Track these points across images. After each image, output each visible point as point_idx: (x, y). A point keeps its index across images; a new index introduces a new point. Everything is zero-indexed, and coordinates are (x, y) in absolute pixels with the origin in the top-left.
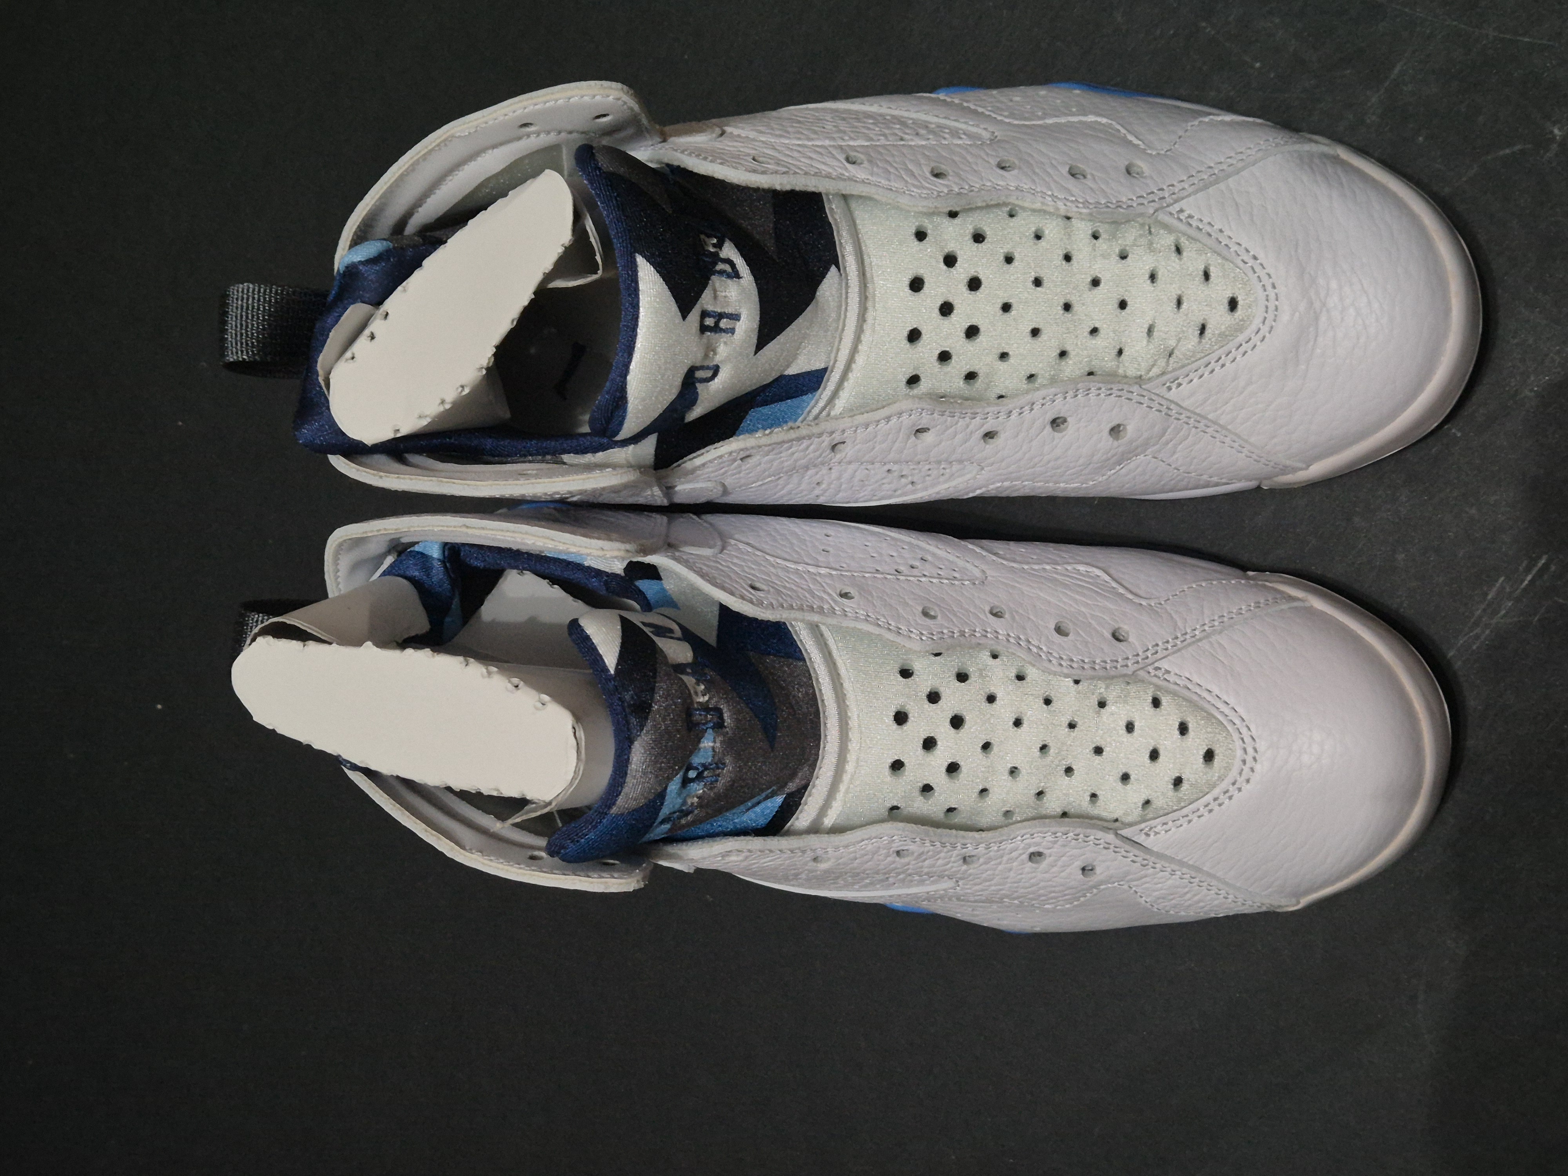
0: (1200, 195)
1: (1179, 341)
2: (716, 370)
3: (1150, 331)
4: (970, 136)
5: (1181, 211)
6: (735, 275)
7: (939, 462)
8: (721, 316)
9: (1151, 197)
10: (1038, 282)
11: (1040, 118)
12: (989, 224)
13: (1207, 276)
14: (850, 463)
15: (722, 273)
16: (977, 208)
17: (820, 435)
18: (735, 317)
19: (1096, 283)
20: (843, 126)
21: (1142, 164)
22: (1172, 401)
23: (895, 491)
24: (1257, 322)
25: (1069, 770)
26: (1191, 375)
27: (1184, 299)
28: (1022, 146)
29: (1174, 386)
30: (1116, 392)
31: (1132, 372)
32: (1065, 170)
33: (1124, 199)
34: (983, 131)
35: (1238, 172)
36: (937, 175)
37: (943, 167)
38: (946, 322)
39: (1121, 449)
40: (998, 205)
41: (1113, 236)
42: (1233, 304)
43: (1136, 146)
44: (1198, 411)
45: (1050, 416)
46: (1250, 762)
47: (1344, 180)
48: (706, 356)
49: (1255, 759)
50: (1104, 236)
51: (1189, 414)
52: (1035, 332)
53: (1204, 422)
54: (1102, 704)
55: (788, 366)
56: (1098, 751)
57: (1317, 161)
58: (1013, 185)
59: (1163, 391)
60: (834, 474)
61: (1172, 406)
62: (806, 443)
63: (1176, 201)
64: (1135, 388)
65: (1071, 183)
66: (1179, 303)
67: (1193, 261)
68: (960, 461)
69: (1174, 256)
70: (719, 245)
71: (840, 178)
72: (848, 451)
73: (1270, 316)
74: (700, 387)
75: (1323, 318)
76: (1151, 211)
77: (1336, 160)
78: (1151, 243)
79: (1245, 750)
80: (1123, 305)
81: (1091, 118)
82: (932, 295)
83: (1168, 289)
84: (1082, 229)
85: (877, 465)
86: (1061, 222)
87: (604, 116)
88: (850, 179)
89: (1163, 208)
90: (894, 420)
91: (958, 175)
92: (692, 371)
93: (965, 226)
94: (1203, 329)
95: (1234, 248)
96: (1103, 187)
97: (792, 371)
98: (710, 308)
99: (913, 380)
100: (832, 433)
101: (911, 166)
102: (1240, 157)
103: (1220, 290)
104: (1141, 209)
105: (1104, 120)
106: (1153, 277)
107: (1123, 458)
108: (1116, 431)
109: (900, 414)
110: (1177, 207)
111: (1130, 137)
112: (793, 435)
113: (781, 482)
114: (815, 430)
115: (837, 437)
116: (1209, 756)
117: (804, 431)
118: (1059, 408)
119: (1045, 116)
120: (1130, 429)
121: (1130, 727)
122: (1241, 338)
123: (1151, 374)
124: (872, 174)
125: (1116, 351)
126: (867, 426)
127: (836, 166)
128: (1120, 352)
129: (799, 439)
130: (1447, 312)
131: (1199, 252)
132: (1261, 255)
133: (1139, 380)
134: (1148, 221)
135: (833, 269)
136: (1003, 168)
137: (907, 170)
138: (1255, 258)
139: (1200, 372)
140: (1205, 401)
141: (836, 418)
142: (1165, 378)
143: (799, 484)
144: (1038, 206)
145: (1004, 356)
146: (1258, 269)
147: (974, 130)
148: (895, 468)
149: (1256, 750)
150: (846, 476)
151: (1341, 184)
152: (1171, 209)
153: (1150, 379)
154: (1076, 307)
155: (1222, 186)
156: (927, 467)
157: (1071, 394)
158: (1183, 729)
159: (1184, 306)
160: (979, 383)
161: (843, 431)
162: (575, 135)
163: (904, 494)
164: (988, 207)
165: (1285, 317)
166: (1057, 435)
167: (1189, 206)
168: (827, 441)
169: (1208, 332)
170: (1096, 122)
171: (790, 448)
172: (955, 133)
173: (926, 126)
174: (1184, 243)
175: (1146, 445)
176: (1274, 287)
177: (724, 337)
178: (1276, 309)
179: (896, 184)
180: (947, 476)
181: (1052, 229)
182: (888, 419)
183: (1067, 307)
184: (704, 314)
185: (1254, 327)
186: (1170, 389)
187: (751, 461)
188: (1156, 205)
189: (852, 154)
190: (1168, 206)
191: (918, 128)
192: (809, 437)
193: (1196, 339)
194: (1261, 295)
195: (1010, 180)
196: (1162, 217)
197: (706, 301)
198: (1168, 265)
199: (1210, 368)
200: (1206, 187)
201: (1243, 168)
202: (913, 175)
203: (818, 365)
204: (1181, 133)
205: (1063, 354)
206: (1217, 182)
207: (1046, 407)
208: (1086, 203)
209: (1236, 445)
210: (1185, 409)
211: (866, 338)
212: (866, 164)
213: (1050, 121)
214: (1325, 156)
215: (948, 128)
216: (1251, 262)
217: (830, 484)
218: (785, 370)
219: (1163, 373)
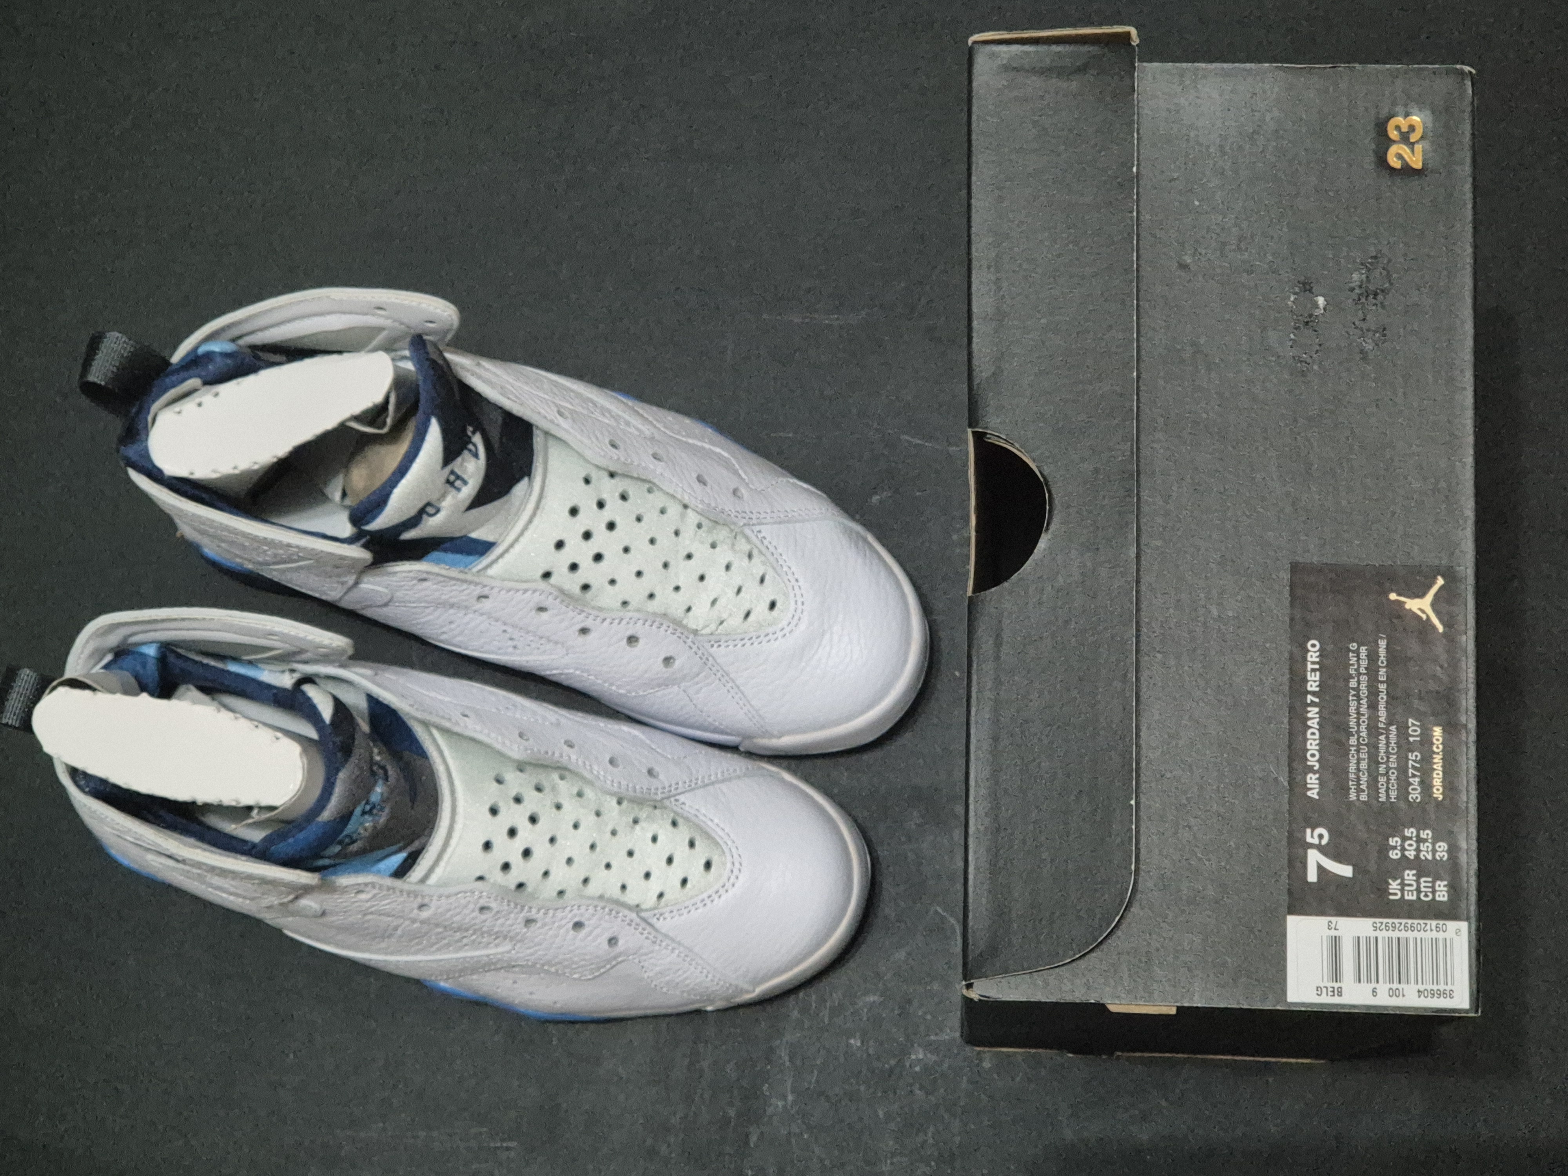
0: (775, 526)
1: (730, 615)
2: (438, 511)
3: (714, 602)
4: (637, 429)
5: (760, 532)
6: (476, 455)
7: (541, 638)
8: (458, 477)
9: (744, 515)
10: (652, 541)
11: (683, 436)
12: (633, 490)
13: (762, 580)
14: (482, 614)
15: (470, 450)
16: (632, 477)
17: (477, 584)
18: (465, 483)
19: (689, 557)
20: (555, 390)
21: (743, 491)
22: (711, 655)
23: (499, 649)
24: (784, 623)
25: (608, 866)
26: (730, 643)
27: (743, 589)
28: (671, 450)
29: (716, 645)
30: (678, 634)
31: (692, 625)
32: (695, 475)
33: (727, 509)
34: (646, 430)
35: (803, 521)
36: (614, 446)
37: (618, 442)
38: (584, 544)
39: (665, 676)
40: (644, 481)
41: (709, 531)
42: (773, 605)
43: (743, 480)
44: (725, 668)
45: (629, 633)
46: (736, 872)
47: (867, 552)
48: (439, 500)
49: (740, 870)
50: (704, 528)
51: (719, 668)
52: (639, 574)
53: (726, 678)
54: (636, 822)
55: (473, 530)
56: (630, 854)
57: (854, 535)
58: (658, 471)
59: (707, 645)
60: (466, 619)
61: (710, 658)
62: (465, 586)
63: (759, 524)
64: (691, 636)
65: (697, 486)
66: (739, 591)
67: (758, 567)
68: (556, 643)
69: (746, 559)
70: (474, 433)
71: (552, 422)
72: (486, 605)
73: (794, 623)
74: (425, 517)
75: (827, 636)
76: (742, 524)
77: (865, 540)
78: (733, 545)
79: (733, 863)
80: (702, 578)
81: (718, 450)
82: (582, 523)
83: (736, 577)
84: (692, 518)
85: (499, 623)
86: (680, 508)
87: (431, 322)
88: (558, 425)
89: (749, 525)
90: (529, 593)
91: (625, 450)
92: (429, 504)
93: (619, 485)
94: (747, 615)
95: (785, 569)
96: (716, 496)
97: (474, 535)
98: (457, 470)
99: (547, 575)
100: (485, 586)
101: (599, 435)
102: (807, 512)
103: (769, 593)
104: (735, 519)
105: (726, 455)
106: (728, 567)
107: (665, 684)
108: (668, 661)
109: (535, 591)
110: (757, 528)
111: (741, 472)
112: (462, 576)
113: (427, 611)
114: (476, 579)
115: (486, 591)
116: (708, 865)
117: (469, 577)
118: (638, 629)
119: (688, 436)
120: (677, 664)
121: (654, 839)
122: (771, 630)
123: (704, 632)
124: (572, 428)
125: (686, 607)
126: (509, 591)
127: (552, 414)
128: (689, 609)
129: (464, 581)
130: (905, 662)
131: (763, 563)
132: (801, 580)
133: (695, 632)
134: (737, 530)
135: (526, 479)
136: (655, 458)
137: (594, 433)
138: (797, 580)
139: (736, 642)
140: (733, 663)
141: (491, 577)
142: (712, 637)
143: (438, 618)
144: (671, 492)
145: (613, 582)
146: (796, 588)
147: (640, 427)
148: (510, 630)
149: (741, 864)
150: (473, 624)
151: (865, 555)
152: (753, 527)
153: (702, 635)
154: (672, 568)
155: (790, 526)
156: (532, 638)
157: (648, 623)
158: (692, 844)
159: (742, 594)
160: (589, 595)
161: (492, 588)
162: (403, 326)
163: (506, 654)
164: (639, 479)
165: (803, 626)
166: (628, 648)
167: (766, 531)
168: (478, 591)
169: (751, 618)
170: (720, 453)
171: (454, 585)
172: (628, 424)
173: (609, 411)
174: (755, 552)
175: (684, 678)
176: (803, 604)
177: (453, 492)
178: (799, 619)
179: (586, 441)
180: (541, 651)
181: (674, 510)
182: (526, 591)
183: (666, 565)
184: (452, 472)
185: (780, 626)
186: (712, 646)
187: (426, 584)
188: (744, 521)
189: (563, 410)
190: (753, 525)
191: (604, 411)
192: (471, 582)
193: (742, 619)
194: (792, 606)
195: (659, 468)
196: (747, 531)
197: (456, 465)
198: (740, 564)
199: (743, 642)
200: (780, 523)
201: (808, 521)
202: (597, 438)
203: (490, 539)
204: (774, 482)
205: (651, 596)
206: (788, 522)
207: (631, 625)
208: (702, 501)
209: (741, 703)
210: (718, 664)
211: (527, 534)
212: (570, 421)
213: (690, 441)
214: (858, 533)
215: (624, 419)
216: (793, 582)
217: (459, 626)
218: (470, 532)
219: (712, 634)
